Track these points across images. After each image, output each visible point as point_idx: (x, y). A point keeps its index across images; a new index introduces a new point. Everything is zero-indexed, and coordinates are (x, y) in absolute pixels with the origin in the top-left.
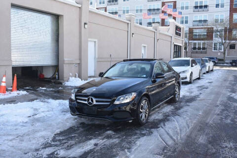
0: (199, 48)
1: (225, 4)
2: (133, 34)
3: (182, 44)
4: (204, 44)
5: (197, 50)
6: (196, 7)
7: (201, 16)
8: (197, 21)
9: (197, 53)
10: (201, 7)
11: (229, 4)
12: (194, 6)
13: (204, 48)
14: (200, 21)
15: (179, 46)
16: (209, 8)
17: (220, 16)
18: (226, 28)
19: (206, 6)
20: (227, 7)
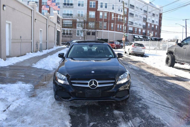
0: (67, 34)
1: (84, 4)
2: (35, 19)
3: (61, 30)
4: (70, 31)
5: (66, 35)
6: (65, 4)
7: (68, 11)
8: (66, 14)
9: (65, 37)
10: (68, 4)
11: (87, 4)
12: (64, 3)
13: (70, 34)
14: (68, 14)
15: (59, 31)
16: (74, 6)
17: (81, 12)
18: (84, 21)
19: (72, 4)
20: (85, 7)
